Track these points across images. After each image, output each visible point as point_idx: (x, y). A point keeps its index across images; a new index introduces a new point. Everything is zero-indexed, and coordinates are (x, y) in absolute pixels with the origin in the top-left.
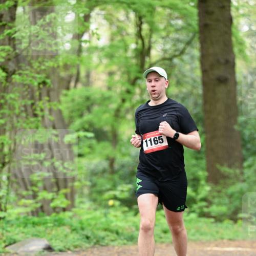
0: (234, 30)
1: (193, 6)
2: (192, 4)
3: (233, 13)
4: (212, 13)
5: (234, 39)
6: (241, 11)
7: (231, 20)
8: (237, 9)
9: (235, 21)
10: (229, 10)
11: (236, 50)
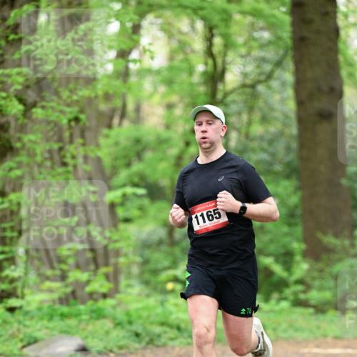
0: (341, 46)
1: (285, 13)
2: (284, 9)
3: (341, 22)
4: (310, 22)
5: (341, 58)
6: (352, 19)
7: (336, 31)
8: (346, 16)
9: (343, 33)
10: (335, 18)
11: (344, 73)
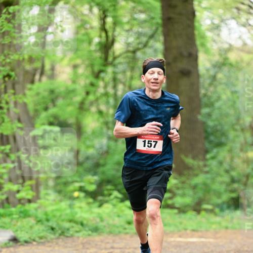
0: (196, 24)
3: (196, 7)
4: (175, 7)
5: (196, 32)
6: (204, 5)
8: (200, 2)
10: (192, 4)
